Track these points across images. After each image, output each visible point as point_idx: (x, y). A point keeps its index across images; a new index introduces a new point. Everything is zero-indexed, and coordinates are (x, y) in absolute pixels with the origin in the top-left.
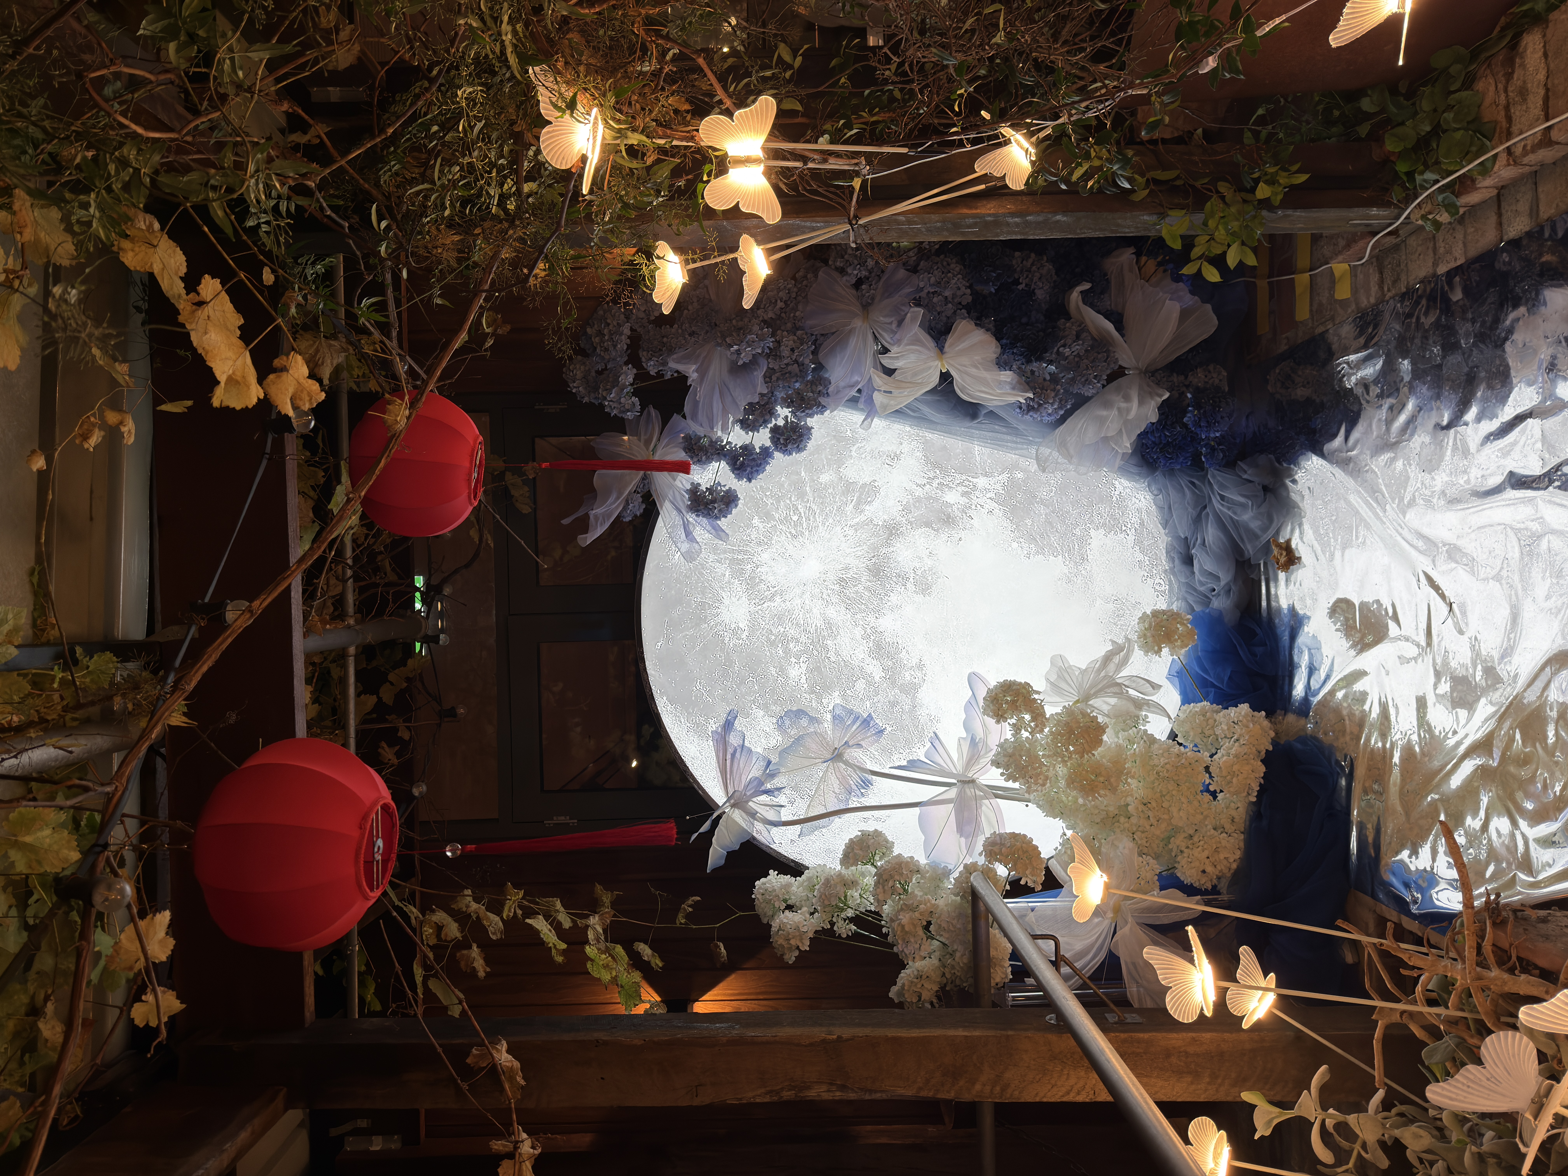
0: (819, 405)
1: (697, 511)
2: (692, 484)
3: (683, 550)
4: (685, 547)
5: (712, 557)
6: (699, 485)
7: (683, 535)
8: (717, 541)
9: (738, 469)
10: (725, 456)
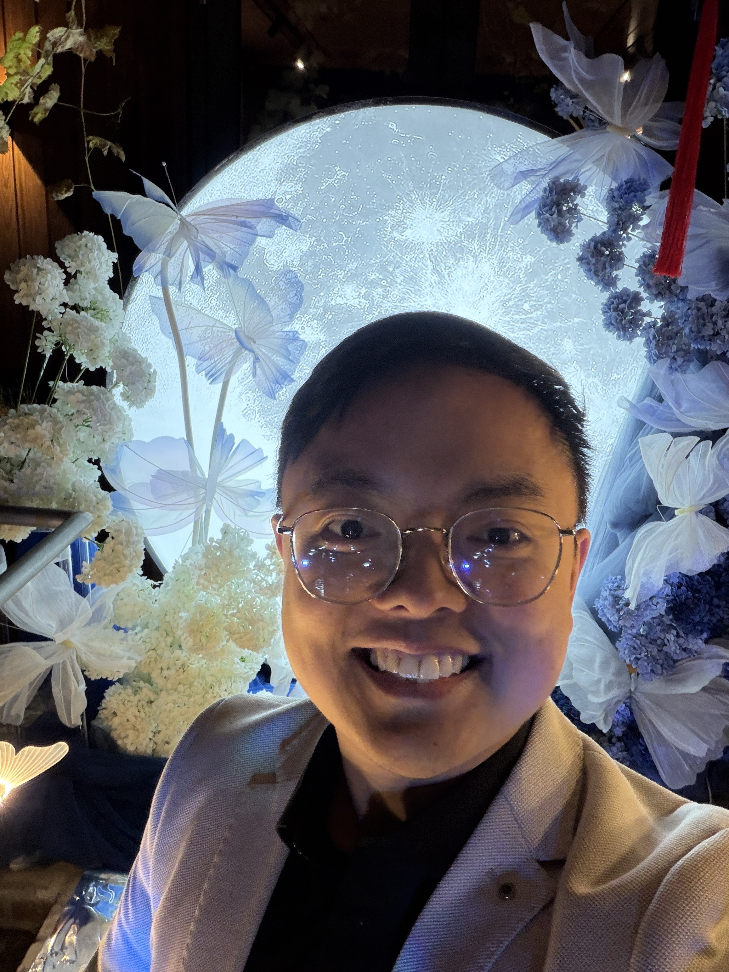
0: (659, 357)
1: (551, 191)
2: (585, 187)
3: (505, 166)
4: (509, 168)
5: (492, 201)
6: (583, 196)
7: (523, 168)
8: (511, 209)
9: (596, 247)
10: (615, 231)
